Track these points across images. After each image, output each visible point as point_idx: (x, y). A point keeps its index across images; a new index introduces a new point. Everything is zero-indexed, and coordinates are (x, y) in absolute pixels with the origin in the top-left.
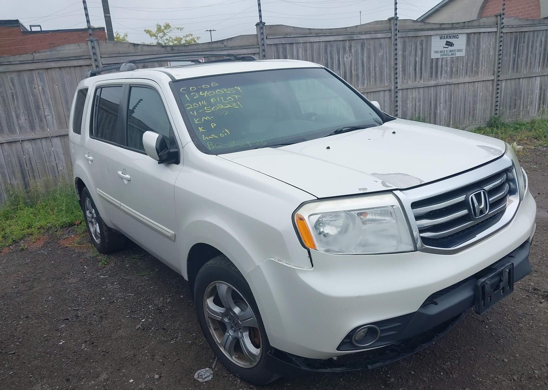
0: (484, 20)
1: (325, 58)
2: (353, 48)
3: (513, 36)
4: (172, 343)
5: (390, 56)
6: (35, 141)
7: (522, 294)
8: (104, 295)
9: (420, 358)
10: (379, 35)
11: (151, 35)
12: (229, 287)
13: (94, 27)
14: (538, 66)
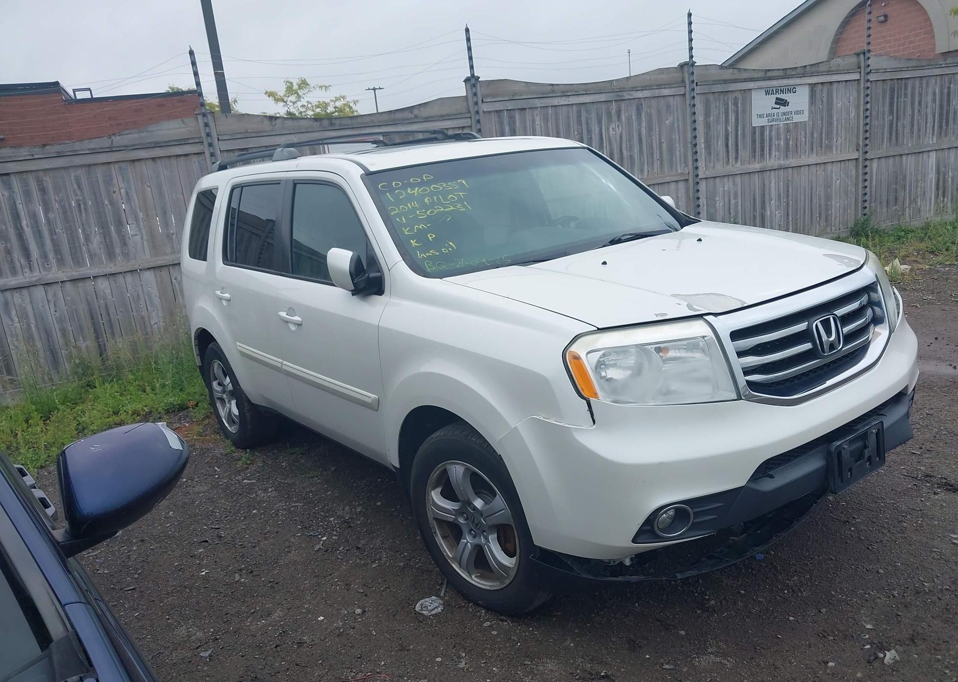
0: (838, 61)
1: (578, 131)
2: (623, 112)
3: (888, 86)
4: (373, 566)
5: (685, 125)
6: (115, 277)
7: (906, 482)
8: (254, 506)
9: (752, 574)
10: (666, 92)
11: (277, 100)
12: (467, 469)
13: (181, 89)
14: (931, 134)
